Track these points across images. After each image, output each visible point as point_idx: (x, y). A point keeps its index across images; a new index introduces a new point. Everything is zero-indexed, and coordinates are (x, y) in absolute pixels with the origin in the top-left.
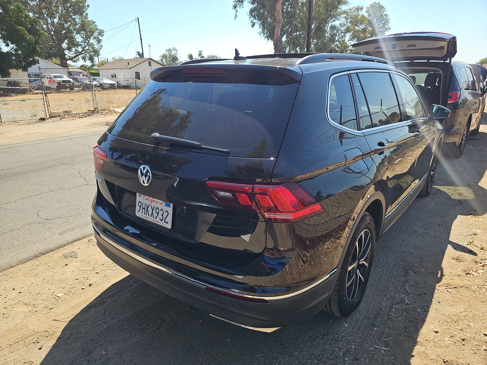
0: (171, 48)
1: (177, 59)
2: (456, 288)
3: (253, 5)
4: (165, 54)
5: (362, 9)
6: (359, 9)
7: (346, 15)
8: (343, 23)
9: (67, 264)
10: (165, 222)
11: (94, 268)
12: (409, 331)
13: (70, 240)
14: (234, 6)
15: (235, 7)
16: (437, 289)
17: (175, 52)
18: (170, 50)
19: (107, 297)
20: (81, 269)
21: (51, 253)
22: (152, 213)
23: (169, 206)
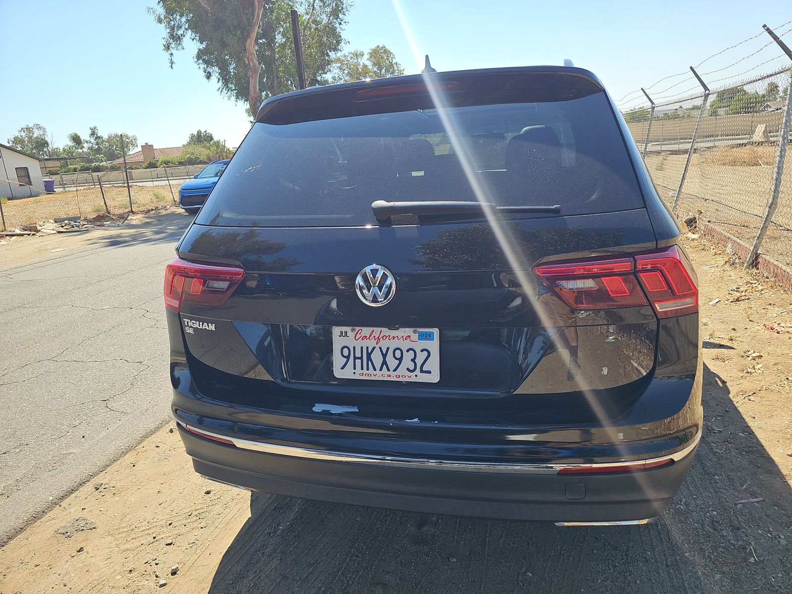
0: (31, 125)
1: (47, 144)
2: (754, 393)
3: (201, 43)
4: (20, 137)
5: (362, 55)
6: (358, 55)
7: (340, 65)
8: (337, 76)
9: (82, 548)
10: (422, 371)
11: (154, 538)
12: (762, 465)
13: (51, 498)
14: (165, 46)
15: (167, 47)
16: (736, 402)
17: (41, 132)
18: (28, 130)
19: (231, 582)
20: (123, 547)
21: (19, 537)
22: (384, 363)
23: (429, 337)
